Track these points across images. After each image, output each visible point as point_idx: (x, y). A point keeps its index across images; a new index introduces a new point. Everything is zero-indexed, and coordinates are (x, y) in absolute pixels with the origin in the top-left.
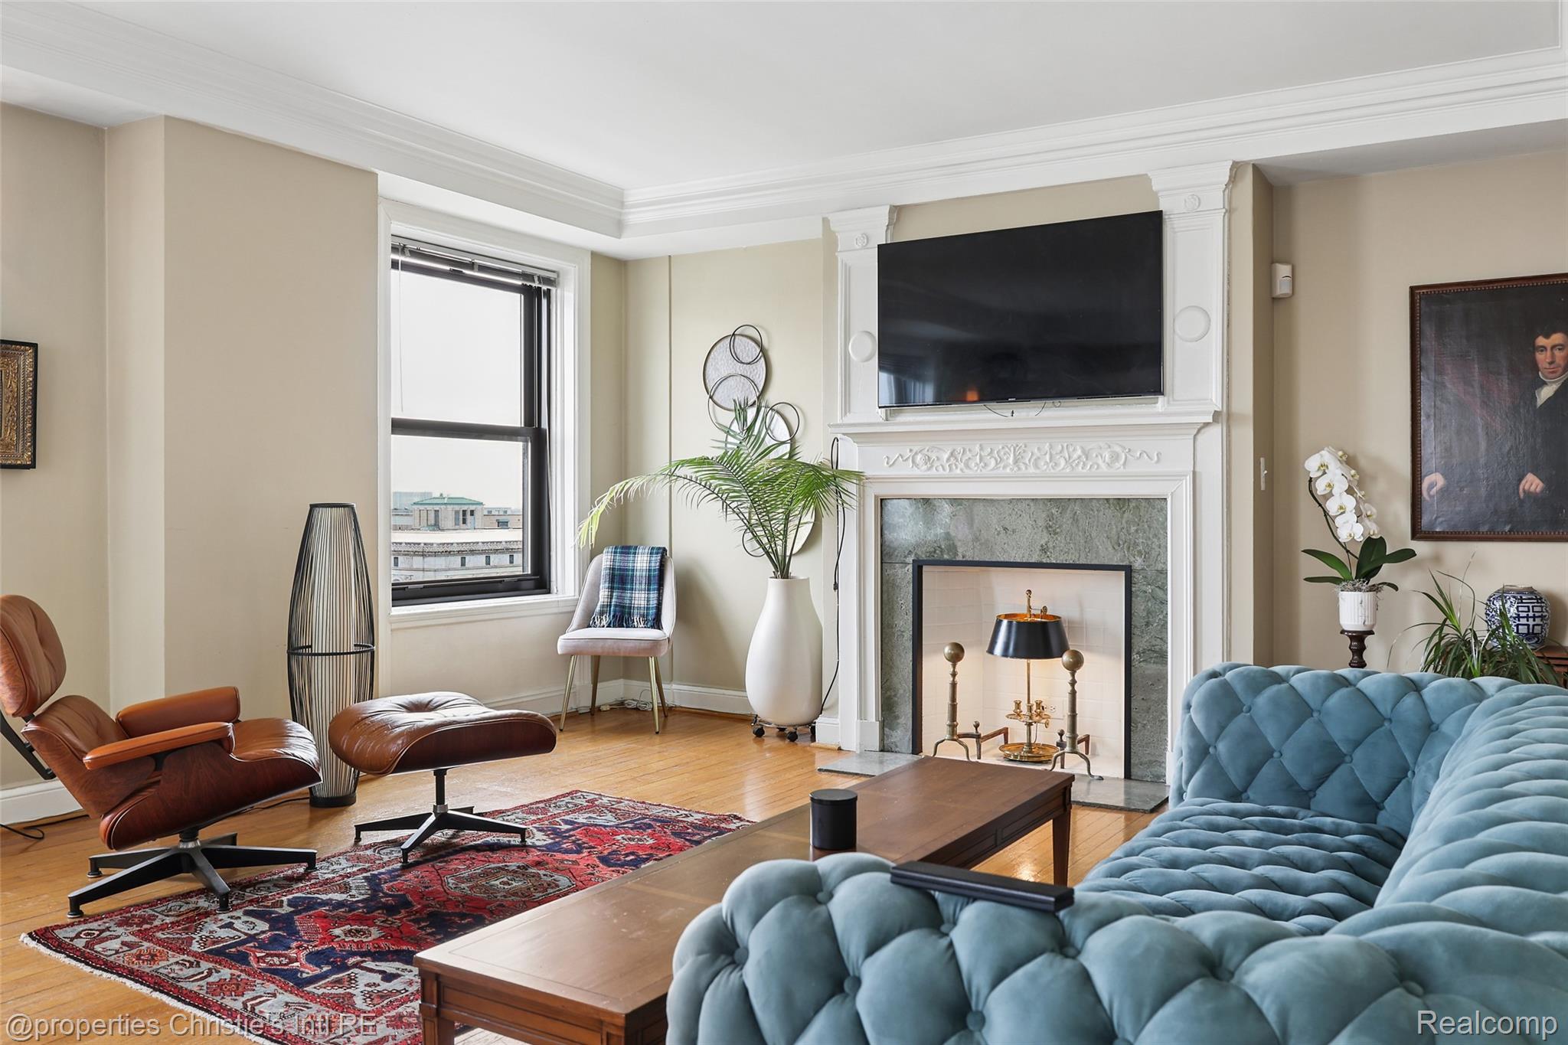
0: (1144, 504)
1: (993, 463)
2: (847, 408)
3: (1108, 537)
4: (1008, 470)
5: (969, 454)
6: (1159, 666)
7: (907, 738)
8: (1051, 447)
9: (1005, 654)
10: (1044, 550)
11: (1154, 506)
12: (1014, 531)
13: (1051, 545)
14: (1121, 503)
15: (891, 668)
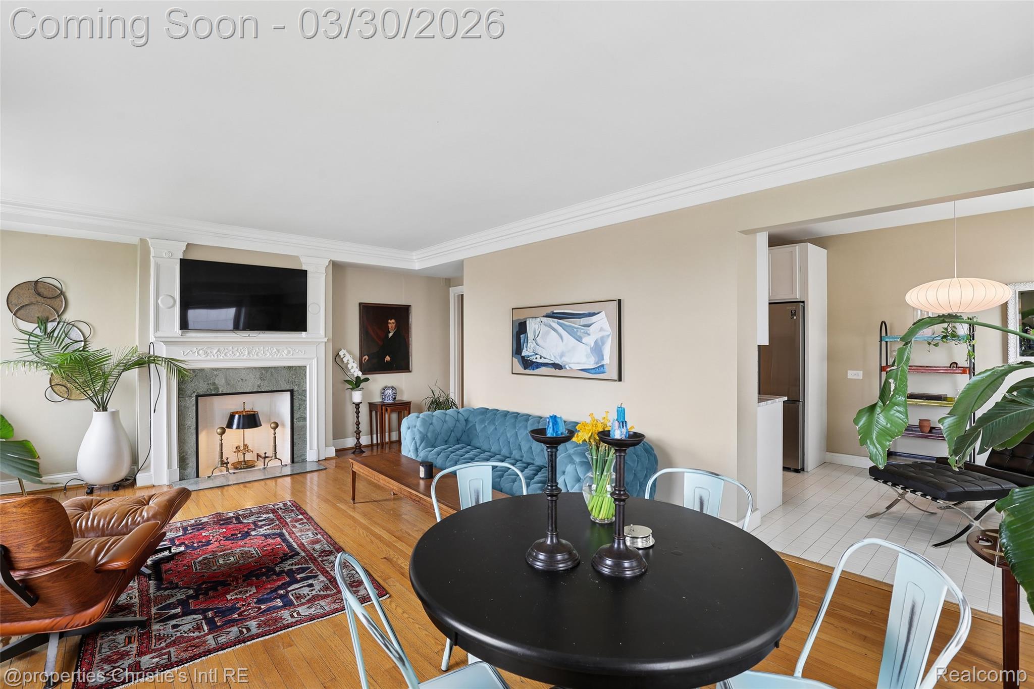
0: (298, 368)
1: (238, 354)
2: (157, 328)
3: (285, 380)
4: (245, 357)
5: (226, 351)
6: (304, 422)
7: (193, 472)
8: (264, 348)
9: (238, 428)
10: (259, 386)
11: (303, 369)
12: (246, 380)
13: (262, 384)
14: (290, 368)
15: (184, 443)
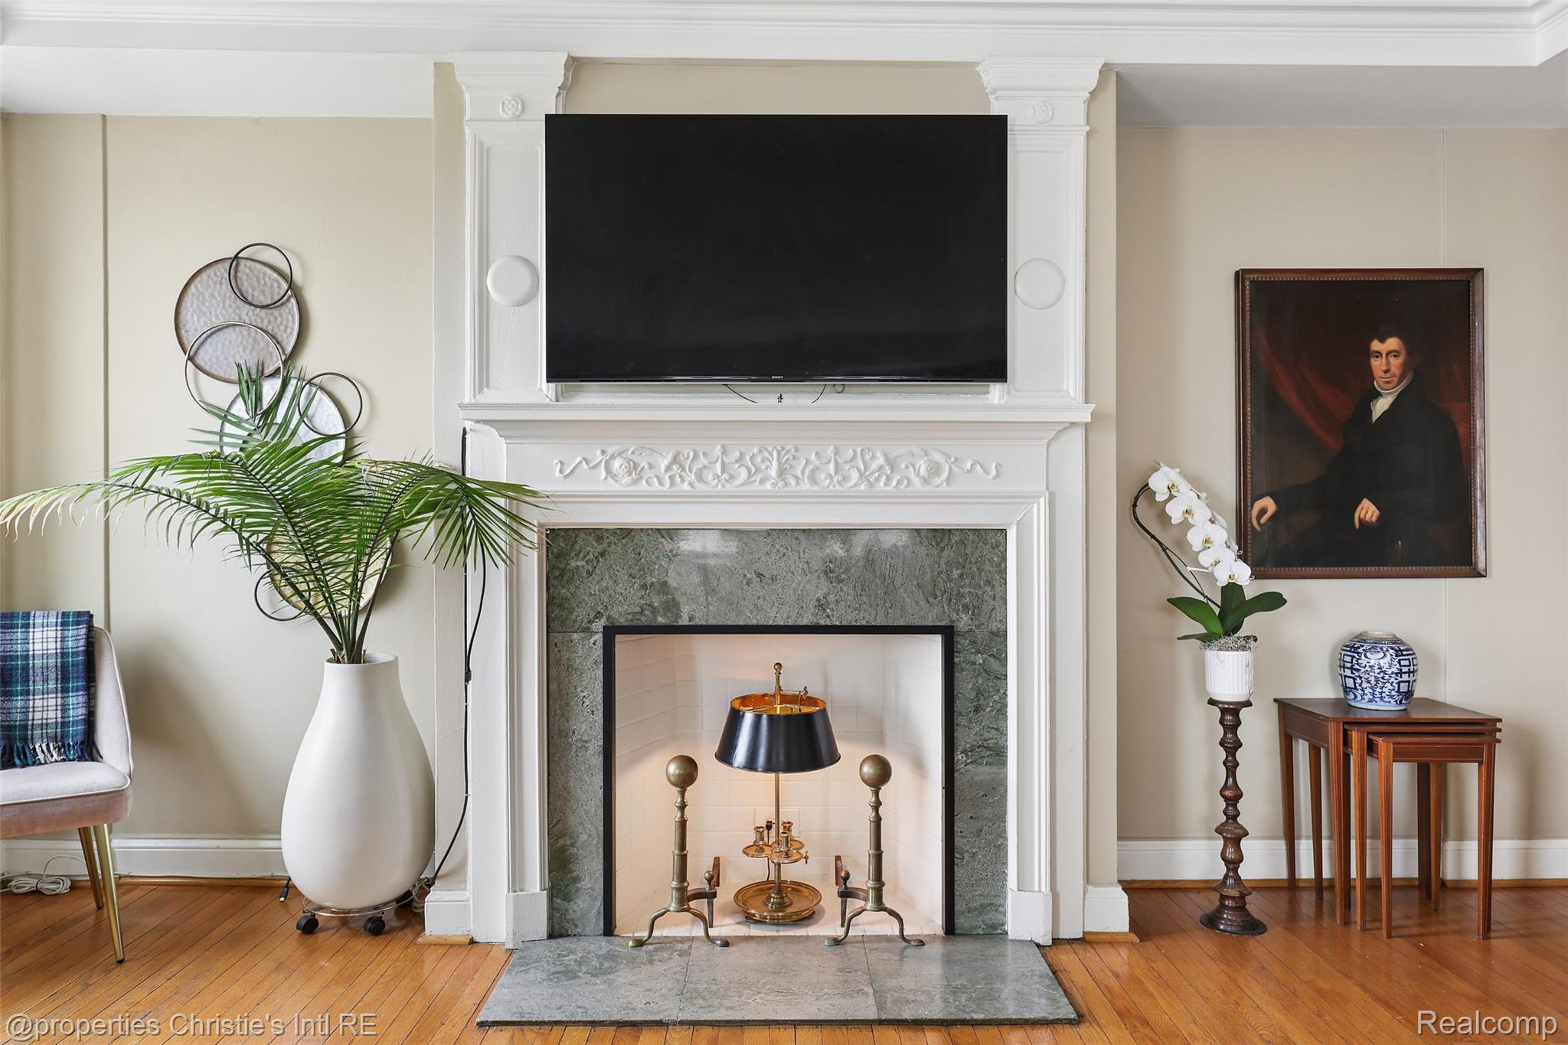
0: (971, 536)
1: (743, 474)
2: (483, 380)
3: (919, 586)
4: (768, 486)
5: (702, 461)
6: (995, 769)
7: (594, 911)
8: (837, 452)
9: (751, 765)
10: (821, 606)
11: (991, 540)
12: (773, 579)
13: (832, 598)
14: (942, 529)
15: (566, 800)
